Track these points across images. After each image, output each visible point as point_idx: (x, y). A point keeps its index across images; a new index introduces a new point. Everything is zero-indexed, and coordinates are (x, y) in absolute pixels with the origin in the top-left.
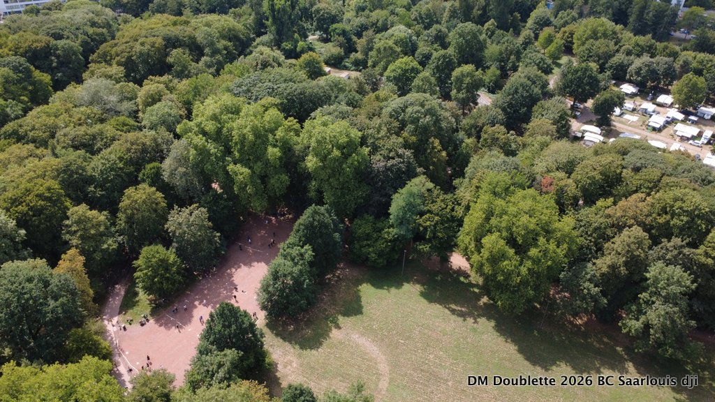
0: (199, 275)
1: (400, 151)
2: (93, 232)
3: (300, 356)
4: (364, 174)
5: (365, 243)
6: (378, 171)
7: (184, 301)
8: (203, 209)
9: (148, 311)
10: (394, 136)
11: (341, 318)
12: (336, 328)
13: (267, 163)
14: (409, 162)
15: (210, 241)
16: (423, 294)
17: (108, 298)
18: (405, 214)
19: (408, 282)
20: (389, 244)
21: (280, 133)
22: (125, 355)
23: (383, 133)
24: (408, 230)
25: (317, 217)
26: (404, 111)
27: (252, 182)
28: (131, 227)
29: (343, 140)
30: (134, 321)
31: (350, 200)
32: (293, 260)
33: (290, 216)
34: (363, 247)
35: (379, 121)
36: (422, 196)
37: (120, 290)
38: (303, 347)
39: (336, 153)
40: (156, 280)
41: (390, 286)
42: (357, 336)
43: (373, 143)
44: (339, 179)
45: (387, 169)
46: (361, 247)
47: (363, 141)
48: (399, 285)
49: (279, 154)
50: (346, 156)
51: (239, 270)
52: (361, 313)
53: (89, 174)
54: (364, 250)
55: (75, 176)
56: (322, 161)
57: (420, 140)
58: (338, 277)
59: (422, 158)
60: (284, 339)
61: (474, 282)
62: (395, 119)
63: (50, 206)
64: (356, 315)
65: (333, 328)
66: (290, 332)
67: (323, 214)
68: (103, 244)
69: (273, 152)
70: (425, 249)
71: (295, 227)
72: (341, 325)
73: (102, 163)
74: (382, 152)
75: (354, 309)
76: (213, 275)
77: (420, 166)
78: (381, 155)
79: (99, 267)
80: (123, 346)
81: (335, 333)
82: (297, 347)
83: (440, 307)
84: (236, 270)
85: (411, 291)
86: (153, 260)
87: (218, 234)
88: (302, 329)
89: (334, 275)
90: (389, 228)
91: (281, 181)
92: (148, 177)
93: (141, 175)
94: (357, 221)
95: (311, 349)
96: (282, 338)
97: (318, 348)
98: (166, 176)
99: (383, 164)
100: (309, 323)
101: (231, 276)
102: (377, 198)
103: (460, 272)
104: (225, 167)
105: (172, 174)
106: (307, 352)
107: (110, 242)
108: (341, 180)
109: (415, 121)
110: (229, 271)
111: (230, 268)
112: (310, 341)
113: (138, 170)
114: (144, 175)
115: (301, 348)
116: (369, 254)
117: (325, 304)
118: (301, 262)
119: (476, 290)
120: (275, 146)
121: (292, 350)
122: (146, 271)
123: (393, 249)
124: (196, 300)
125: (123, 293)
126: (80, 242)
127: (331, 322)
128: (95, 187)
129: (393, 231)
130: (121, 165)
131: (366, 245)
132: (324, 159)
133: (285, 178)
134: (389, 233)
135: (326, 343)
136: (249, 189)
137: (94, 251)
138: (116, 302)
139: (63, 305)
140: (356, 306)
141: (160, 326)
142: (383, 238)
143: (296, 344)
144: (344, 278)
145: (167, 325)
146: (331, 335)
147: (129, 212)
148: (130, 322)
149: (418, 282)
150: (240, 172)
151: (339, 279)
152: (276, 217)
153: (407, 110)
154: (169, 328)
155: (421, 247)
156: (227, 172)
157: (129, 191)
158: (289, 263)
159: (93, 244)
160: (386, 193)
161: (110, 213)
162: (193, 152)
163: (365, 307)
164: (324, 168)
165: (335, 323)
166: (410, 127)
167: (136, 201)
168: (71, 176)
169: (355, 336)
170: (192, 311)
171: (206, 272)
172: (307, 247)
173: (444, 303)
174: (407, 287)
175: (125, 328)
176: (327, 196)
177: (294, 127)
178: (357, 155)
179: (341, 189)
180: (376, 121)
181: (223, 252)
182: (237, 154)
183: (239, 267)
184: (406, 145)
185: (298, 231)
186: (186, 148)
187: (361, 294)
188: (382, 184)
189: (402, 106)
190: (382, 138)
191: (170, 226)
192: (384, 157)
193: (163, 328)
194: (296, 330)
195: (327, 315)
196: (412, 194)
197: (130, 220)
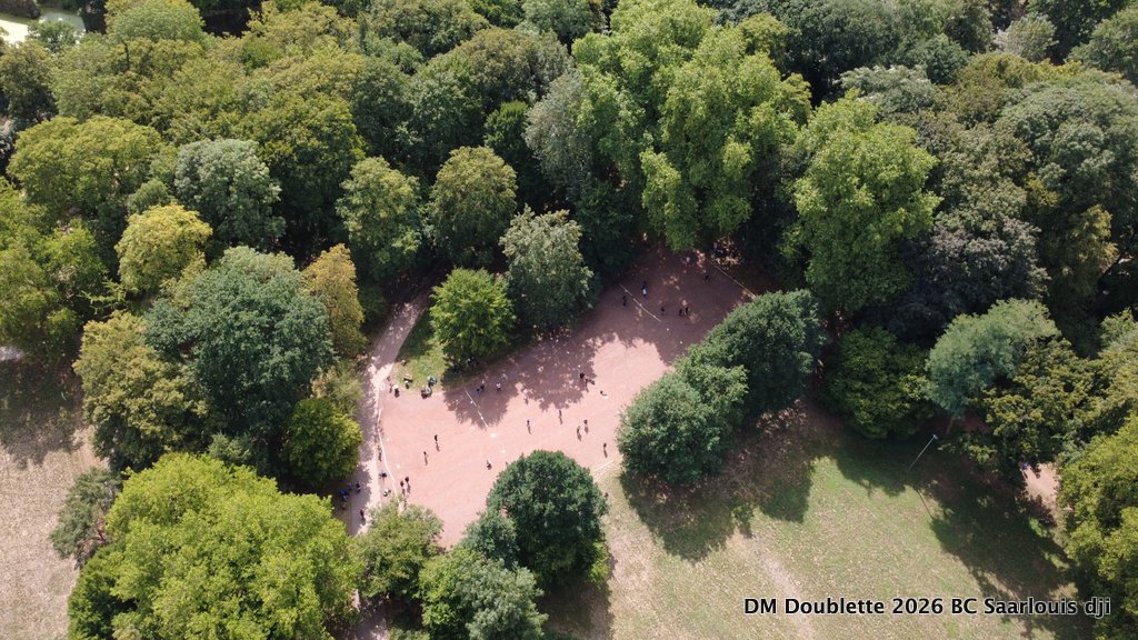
0: (539, 331)
1: (1010, 225)
2: (383, 214)
3: (659, 562)
4: (911, 250)
5: (858, 385)
6: (943, 254)
7: (500, 375)
8: (574, 225)
9: (439, 372)
10: (1008, 184)
11: (758, 514)
12: (741, 532)
13: (717, 167)
14: (1019, 256)
15: (572, 285)
16: (938, 527)
17: (387, 326)
18: (965, 372)
19: (916, 488)
20: (907, 405)
21: (759, 115)
22: (385, 443)
23: (984, 170)
24: (957, 404)
25: (777, 322)
26: (1054, 127)
27: (677, 195)
28: (448, 216)
29: (889, 174)
30: (415, 382)
31: (857, 290)
32: (703, 392)
33: (734, 261)
34: (851, 391)
35: (986, 137)
36: (1020, 347)
37: (410, 313)
38: (670, 546)
39: (863, 197)
40: (460, 335)
41: (875, 482)
42: (776, 565)
43: (957, 186)
44: (850, 245)
45: (964, 255)
46: (848, 388)
47: (934, 179)
48: (894, 487)
49: (746, 159)
50: (883, 206)
51: (608, 344)
52: (800, 519)
53: (404, 100)
54: (850, 398)
55: (380, 100)
56: (827, 199)
57: (1065, 205)
58: (782, 423)
59: (1054, 244)
60: (643, 516)
61: (1058, 542)
62: (1025, 141)
63: (326, 151)
64: (788, 519)
65: (737, 530)
66: (658, 506)
67: (792, 319)
68: (396, 237)
69: (736, 152)
70: (979, 457)
71: (730, 319)
72: (754, 531)
73: (428, 86)
74: (967, 214)
75: (789, 504)
76: (563, 339)
77: (1039, 265)
78: (962, 218)
79: (383, 275)
80: (385, 425)
81: (736, 541)
82: (661, 541)
83: (964, 568)
84: (603, 343)
85: (916, 508)
86: (464, 301)
87: (590, 273)
88: (681, 509)
89: (776, 417)
90: (918, 374)
91: (732, 209)
92: (499, 128)
93: (490, 119)
94: (856, 336)
95: (684, 557)
96: (639, 513)
97: (697, 559)
98: (529, 135)
99: (960, 243)
100: (697, 501)
101: (591, 352)
102: (917, 306)
103: (1036, 508)
104: (637, 150)
105: (541, 136)
106: (675, 560)
107: (409, 235)
108: (856, 249)
109: (1072, 158)
110: (591, 340)
111: (595, 337)
112: (687, 541)
113: (490, 108)
114: (495, 121)
115: (667, 547)
116: (858, 409)
117: (739, 472)
118: (717, 399)
119: (1057, 562)
120: (742, 138)
121: (649, 544)
122: (449, 314)
123: (911, 416)
124: (519, 379)
125: (412, 322)
126: (360, 227)
127: (738, 515)
128: (408, 127)
129: (924, 384)
130: (460, 94)
131: (857, 391)
132: (834, 199)
133: (744, 206)
134: (914, 385)
135: (714, 556)
136: (669, 209)
137: (381, 246)
138: (397, 335)
139: (292, 362)
140: (794, 499)
141: (451, 409)
142: (897, 391)
143: (660, 534)
144: (793, 429)
145: (462, 410)
146: (728, 543)
147: (449, 194)
148: (409, 383)
149: (937, 494)
150: (663, 171)
151: (783, 430)
152: (707, 256)
153: (1064, 127)
154: (462, 419)
155: (971, 447)
156: (637, 162)
157: (460, 155)
158: (693, 394)
159: (381, 234)
160: (941, 302)
161: (419, 181)
162: (587, 106)
163: (810, 510)
164: (824, 217)
165: (745, 521)
166: (1054, 170)
167: (465, 178)
168: (373, 98)
169: (772, 564)
170: (507, 400)
171: (551, 329)
172: (738, 371)
173: (975, 564)
174: (910, 496)
175: (397, 391)
176: (814, 271)
177: (798, 98)
178: (909, 210)
179: (847, 263)
180: (980, 137)
181: (590, 306)
182: (665, 135)
183: (611, 339)
184: (1028, 213)
185: (732, 331)
186: (576, 96)
187: (814, 478)
188: (940, 279)
189: (1054, 113)
190: (979, 181)
191: (510, 240)
192: (967, 227)
193: (453, 413)
194: (670, 506)
195: (735, 498)
196: (998, 336)
197: (448, 206)
